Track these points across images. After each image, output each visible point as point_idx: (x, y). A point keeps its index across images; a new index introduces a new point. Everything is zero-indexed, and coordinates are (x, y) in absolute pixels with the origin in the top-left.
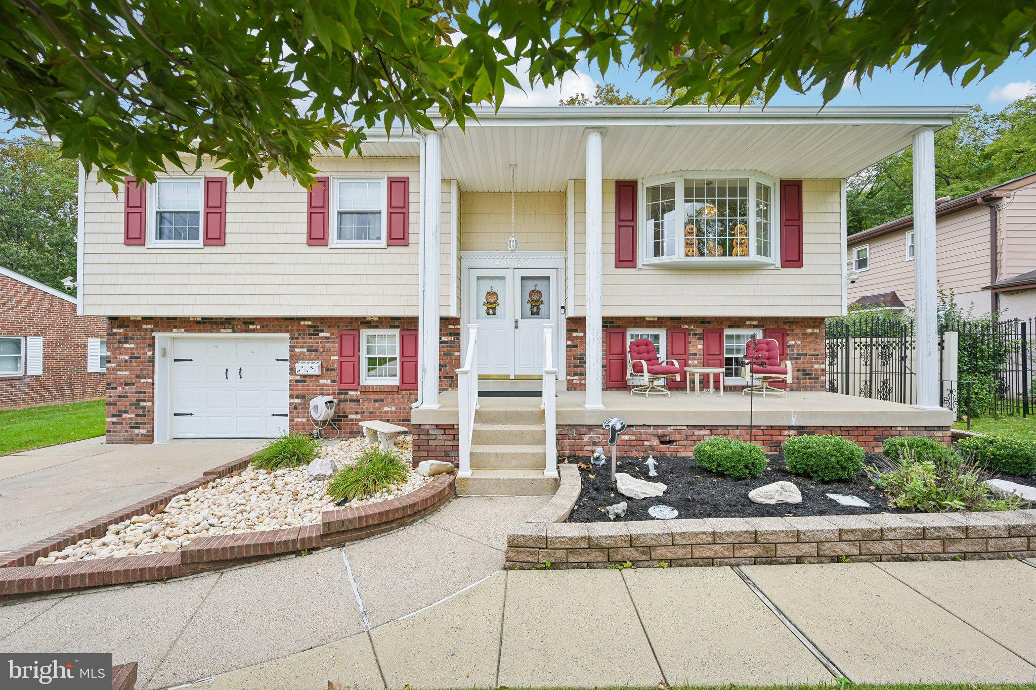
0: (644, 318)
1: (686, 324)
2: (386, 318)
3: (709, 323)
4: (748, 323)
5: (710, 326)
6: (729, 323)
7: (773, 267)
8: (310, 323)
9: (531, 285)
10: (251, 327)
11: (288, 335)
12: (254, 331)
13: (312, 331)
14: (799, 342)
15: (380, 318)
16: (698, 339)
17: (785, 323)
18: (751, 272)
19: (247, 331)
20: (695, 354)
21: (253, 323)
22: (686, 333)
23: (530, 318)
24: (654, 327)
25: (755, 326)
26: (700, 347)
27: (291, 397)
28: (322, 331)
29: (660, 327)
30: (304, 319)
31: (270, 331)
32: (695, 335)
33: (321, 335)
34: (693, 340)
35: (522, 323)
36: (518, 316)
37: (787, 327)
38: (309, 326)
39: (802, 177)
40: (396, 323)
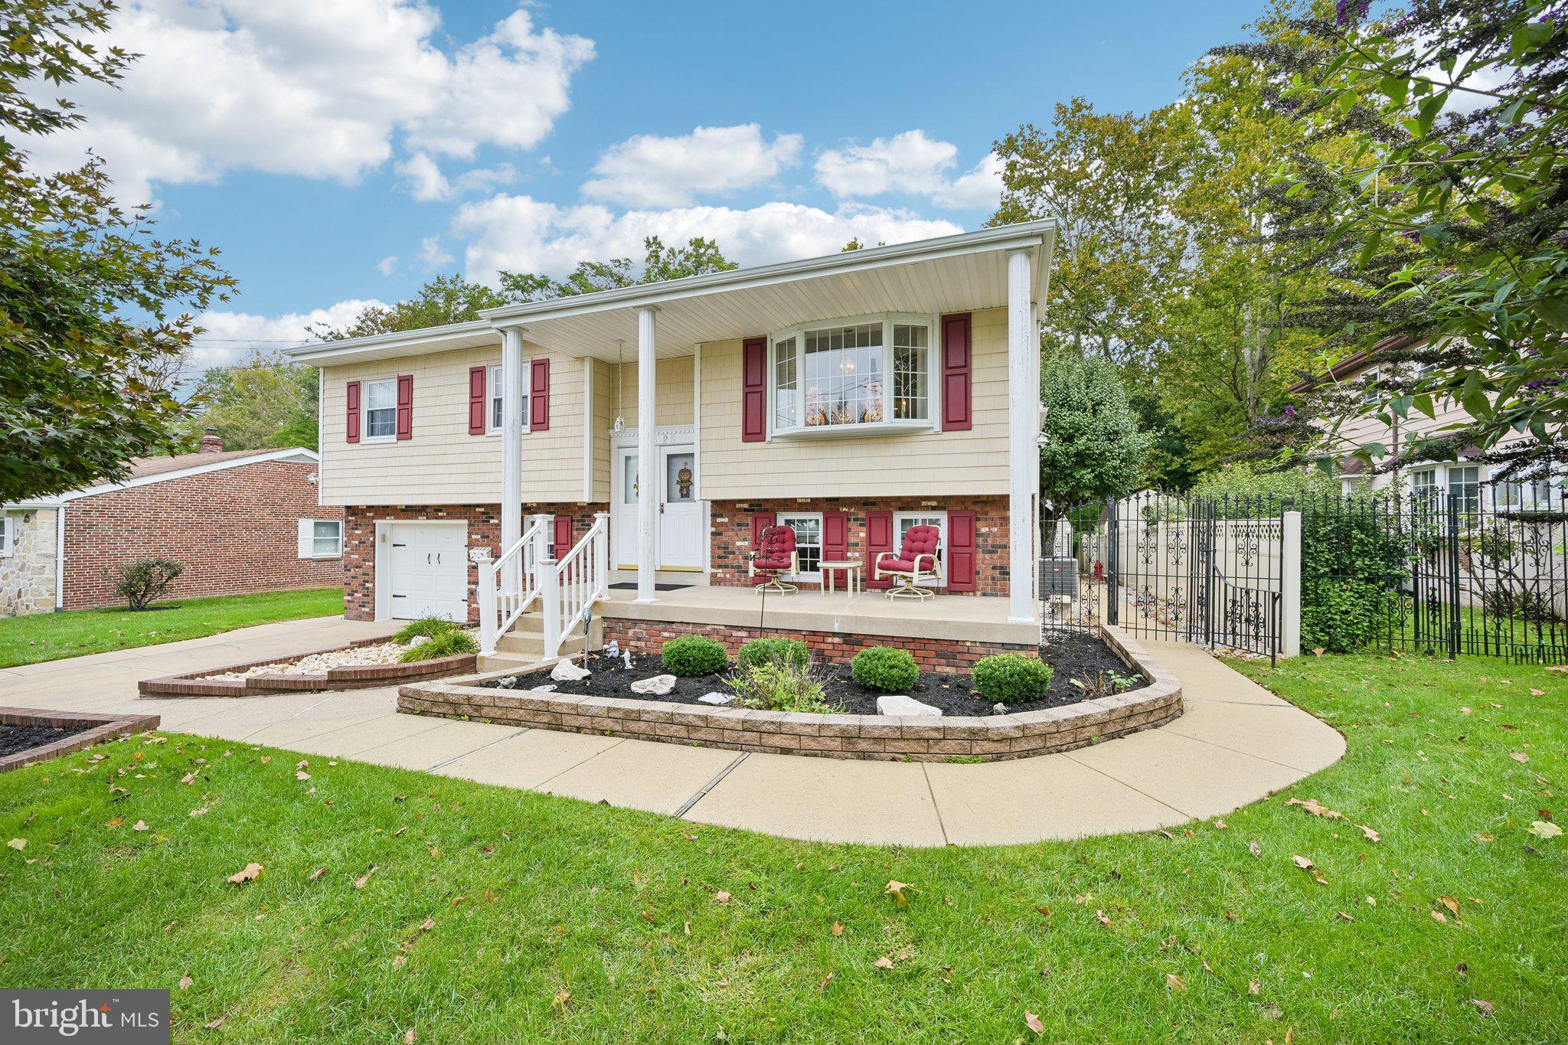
0: (796, 499)
1: (845, 505)
2: (543, 504)
3: (874, 504)
4: (924, 503)
5: (874, 509)
6: (899, 504)
7: (931, 432)
8: (482, 510)
9: (679, 465)
10: (440, 514)
11: (466, 522)
12: (442, 518)
13: (484, 517)
14: (995, 530)
15: (538, 504)
16: (861, 525)
17: (975, 503)
18: (903, 440)
19: (437, 518)
20: (856, 545)
21: (441, 511)
22: (847, 517)
23: (680, 501)
24: (807, 510)
25: (934, 508)
26: (863, 535)
27: (469, 583)
28: (492, 518)
29: (814, 510)
30: (479, 506)
31: (452, 518)
32: (856, 520)
33: (492, 521)
34: (853, 525)
35: (668, 507)
36: (664, 499)
37: (978, 508)
38: (483, 513)
39: (970, 308)
40: (552, 509)
